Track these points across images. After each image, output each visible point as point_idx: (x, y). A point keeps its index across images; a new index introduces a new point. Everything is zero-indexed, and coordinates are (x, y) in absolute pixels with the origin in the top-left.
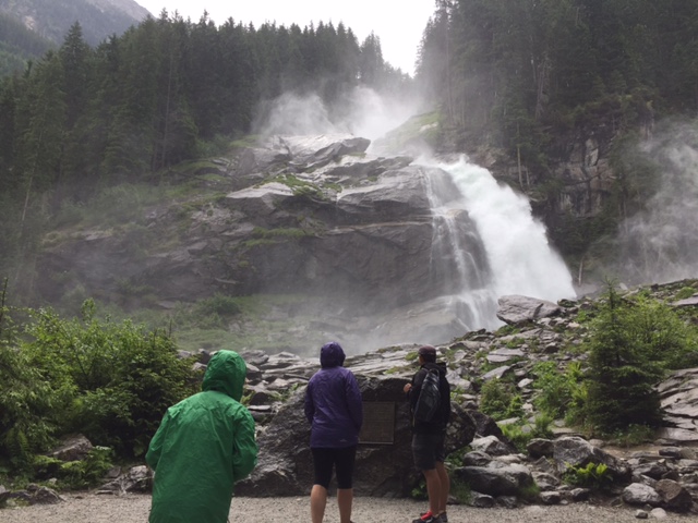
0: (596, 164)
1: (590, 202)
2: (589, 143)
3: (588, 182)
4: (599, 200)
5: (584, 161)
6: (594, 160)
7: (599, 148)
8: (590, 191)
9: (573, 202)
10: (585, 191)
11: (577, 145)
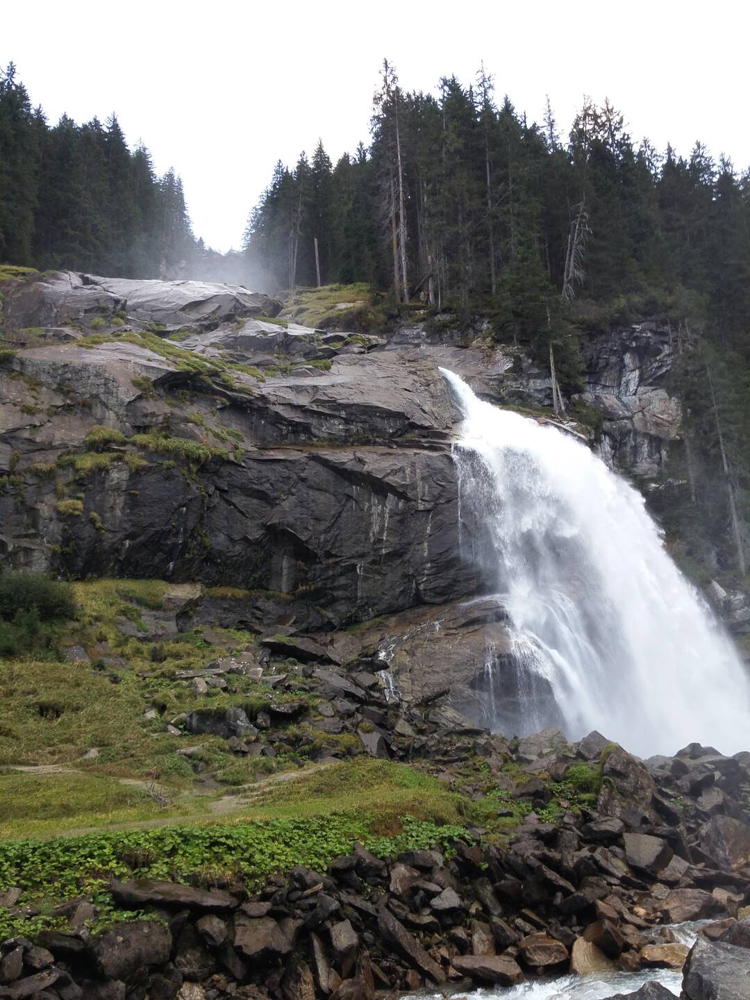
0: (635, 394)
1: (636, 450)
2: (628, 358)
3: (630, 418)
4: (645, 449)
5: (619, 385)
6: (632, 388)
7: (640, 368)
8: (636, 433)
9: (613, 448)
10: (629, 431)
11: (613, 359)
